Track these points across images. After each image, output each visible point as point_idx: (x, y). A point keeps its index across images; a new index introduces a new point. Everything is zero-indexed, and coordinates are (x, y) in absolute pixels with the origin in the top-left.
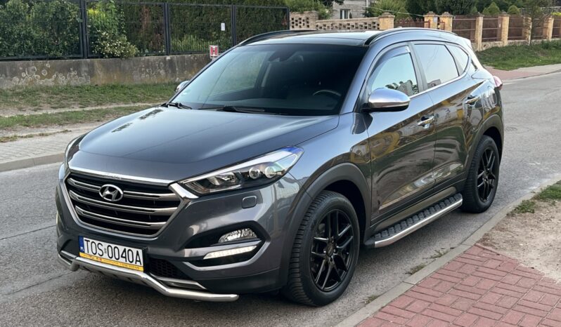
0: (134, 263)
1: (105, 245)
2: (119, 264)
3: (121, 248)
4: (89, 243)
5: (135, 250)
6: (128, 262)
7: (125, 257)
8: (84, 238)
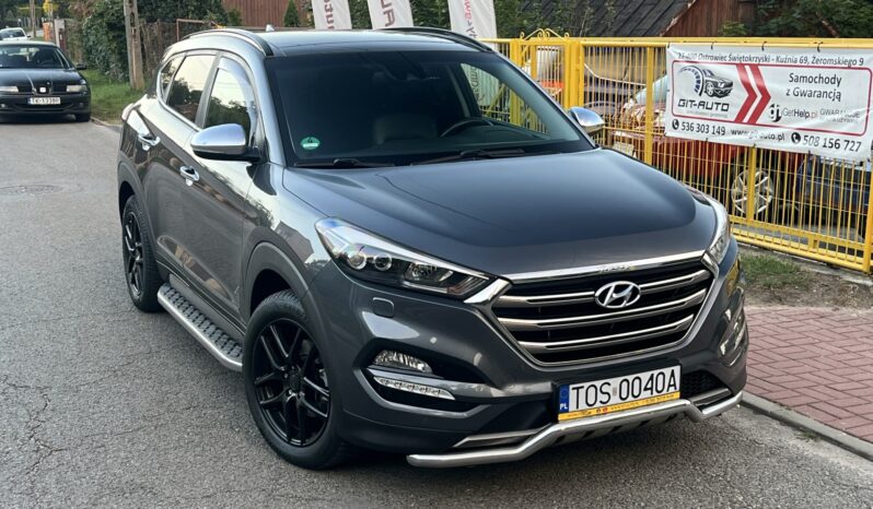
0: (665, 391)
1: (615, 382)
2: (641, 403)
3: (645, 376)
4: (582, 392)
5: (667, 371)
6: (655, 393)
7: (651, 389)
8: (571, 387)
